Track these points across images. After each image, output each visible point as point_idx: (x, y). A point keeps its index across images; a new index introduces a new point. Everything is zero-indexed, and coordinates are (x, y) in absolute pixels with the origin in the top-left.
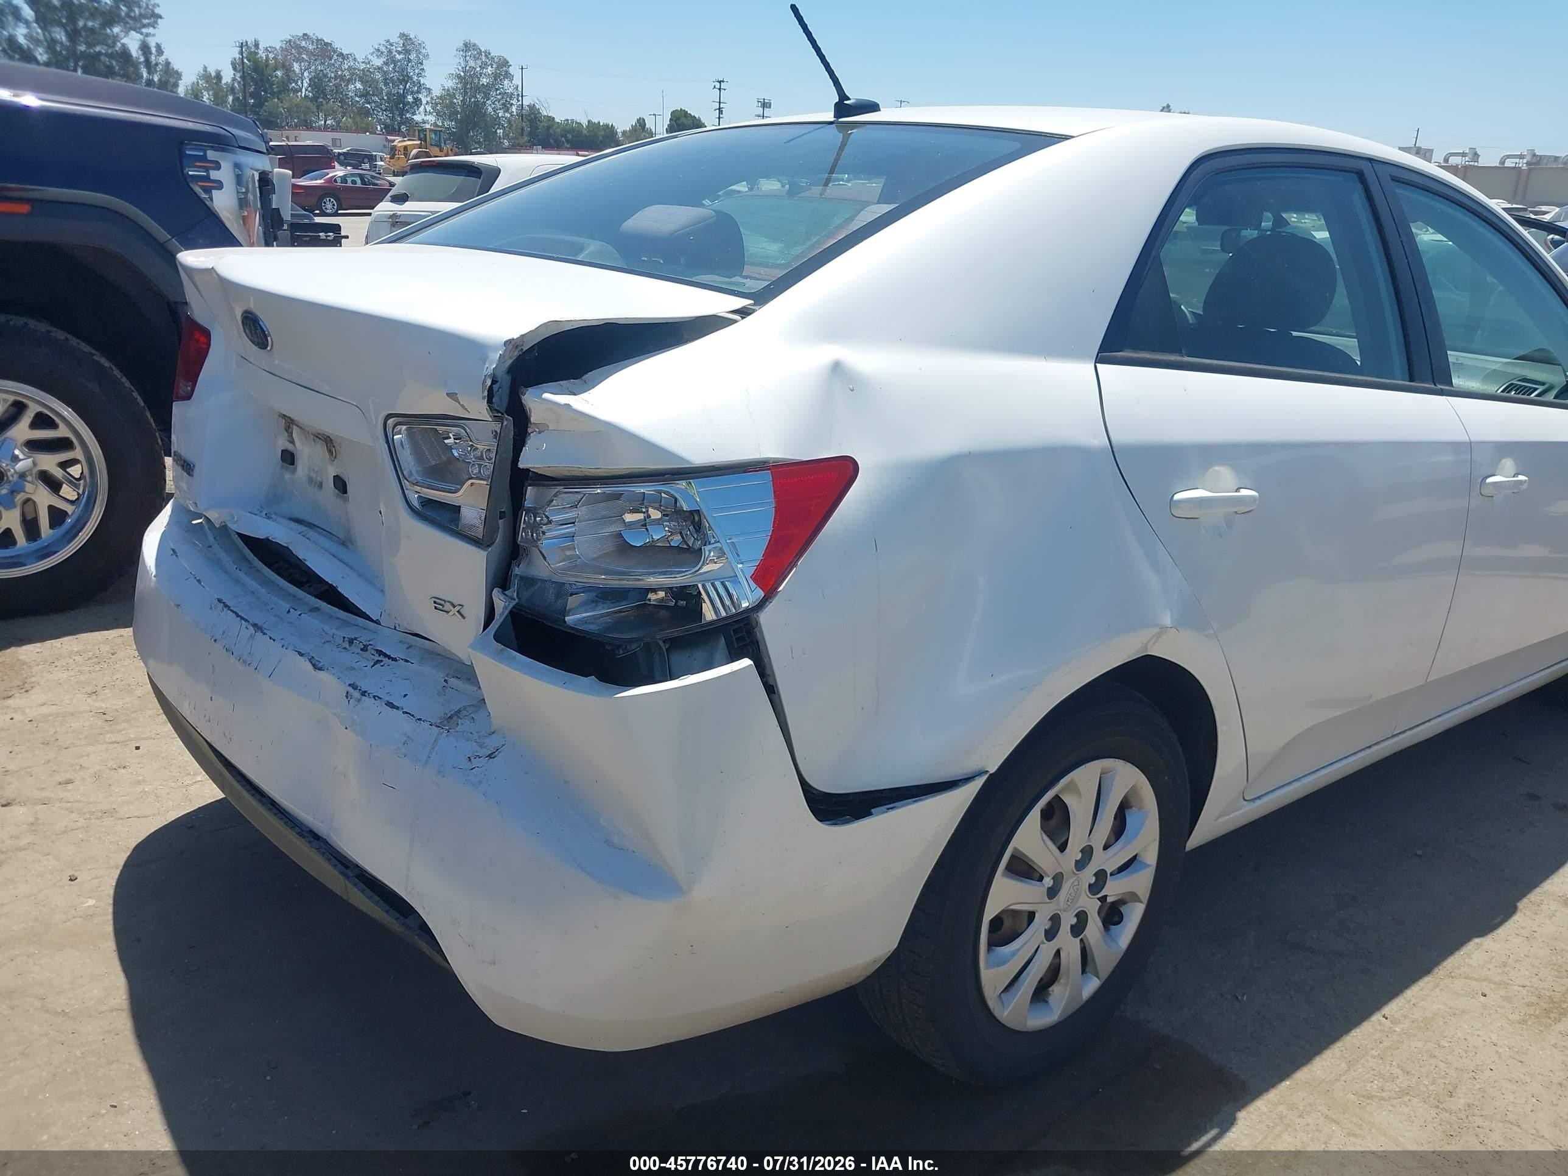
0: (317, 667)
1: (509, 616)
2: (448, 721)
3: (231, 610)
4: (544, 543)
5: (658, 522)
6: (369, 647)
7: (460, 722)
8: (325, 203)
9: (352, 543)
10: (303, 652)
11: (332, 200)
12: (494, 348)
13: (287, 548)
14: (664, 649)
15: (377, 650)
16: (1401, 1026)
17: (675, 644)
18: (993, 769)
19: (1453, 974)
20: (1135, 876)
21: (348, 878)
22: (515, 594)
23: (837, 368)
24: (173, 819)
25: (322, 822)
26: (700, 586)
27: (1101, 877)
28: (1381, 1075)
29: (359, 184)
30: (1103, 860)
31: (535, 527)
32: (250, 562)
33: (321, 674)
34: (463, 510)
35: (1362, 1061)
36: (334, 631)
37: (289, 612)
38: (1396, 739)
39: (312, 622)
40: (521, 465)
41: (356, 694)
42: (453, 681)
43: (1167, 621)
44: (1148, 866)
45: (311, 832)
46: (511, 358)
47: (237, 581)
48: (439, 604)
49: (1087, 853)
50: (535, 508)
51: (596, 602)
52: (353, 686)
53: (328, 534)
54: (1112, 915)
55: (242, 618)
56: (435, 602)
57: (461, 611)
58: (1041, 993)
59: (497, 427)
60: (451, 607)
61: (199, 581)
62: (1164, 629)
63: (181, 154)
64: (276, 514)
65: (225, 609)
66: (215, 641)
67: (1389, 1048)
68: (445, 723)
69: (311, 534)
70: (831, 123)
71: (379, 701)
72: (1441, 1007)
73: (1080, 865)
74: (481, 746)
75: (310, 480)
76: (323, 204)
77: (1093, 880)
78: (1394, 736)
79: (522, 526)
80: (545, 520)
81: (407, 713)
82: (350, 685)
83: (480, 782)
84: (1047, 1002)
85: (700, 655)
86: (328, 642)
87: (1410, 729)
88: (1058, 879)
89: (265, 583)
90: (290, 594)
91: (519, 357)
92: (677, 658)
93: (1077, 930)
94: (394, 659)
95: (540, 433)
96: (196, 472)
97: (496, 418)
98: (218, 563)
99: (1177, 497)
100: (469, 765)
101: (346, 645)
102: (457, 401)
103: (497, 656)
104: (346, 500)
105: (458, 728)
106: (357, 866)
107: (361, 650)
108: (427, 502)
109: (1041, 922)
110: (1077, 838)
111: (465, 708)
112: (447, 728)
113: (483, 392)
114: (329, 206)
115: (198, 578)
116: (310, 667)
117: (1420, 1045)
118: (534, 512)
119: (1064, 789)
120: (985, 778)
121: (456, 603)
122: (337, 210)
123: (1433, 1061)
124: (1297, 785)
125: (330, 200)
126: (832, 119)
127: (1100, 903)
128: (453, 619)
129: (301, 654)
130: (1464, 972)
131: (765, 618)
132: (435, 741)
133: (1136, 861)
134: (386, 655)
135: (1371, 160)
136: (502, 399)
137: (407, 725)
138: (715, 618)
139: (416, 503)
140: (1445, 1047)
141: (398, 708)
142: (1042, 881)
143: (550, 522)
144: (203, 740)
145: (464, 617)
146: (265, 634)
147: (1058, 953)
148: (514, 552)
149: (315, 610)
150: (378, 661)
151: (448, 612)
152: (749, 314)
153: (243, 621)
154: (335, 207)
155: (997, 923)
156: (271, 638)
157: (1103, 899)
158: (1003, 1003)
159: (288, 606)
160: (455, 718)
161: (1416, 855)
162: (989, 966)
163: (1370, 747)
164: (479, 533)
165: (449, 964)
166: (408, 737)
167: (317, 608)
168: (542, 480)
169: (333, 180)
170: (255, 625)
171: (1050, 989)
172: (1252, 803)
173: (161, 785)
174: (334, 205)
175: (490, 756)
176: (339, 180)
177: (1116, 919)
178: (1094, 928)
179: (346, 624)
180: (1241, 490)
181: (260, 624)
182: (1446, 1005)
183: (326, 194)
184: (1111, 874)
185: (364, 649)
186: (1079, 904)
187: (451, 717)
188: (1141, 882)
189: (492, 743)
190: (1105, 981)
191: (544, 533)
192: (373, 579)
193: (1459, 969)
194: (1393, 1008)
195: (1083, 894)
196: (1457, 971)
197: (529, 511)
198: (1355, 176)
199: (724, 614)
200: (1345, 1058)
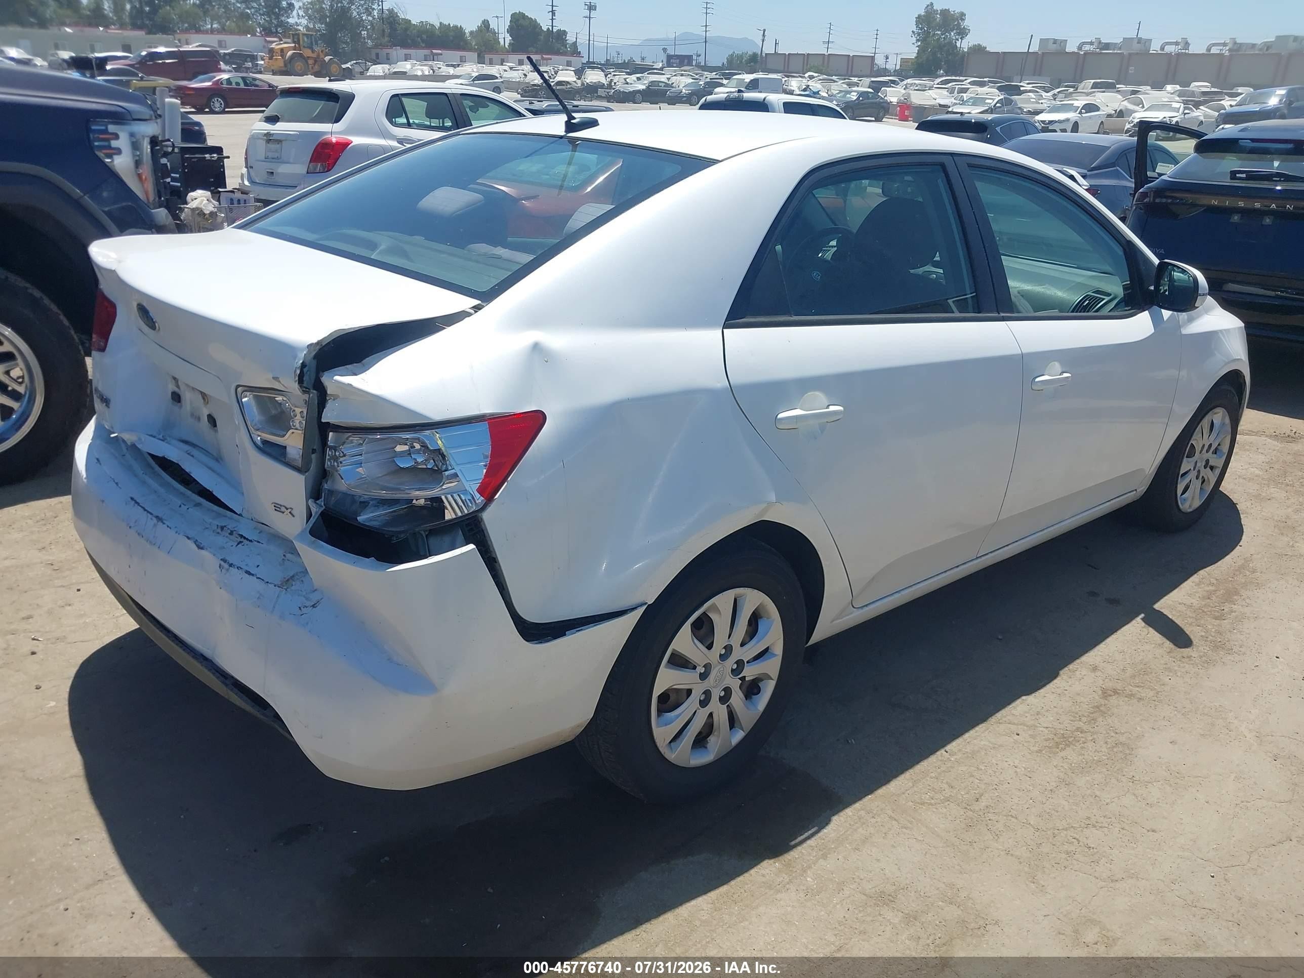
0: (200, 547)
1: (320, 518)
2: (286, 583)
3: (140, 506)
4: (342, 469)
5: (418, 452)
6: (234, 532)
7: (294, 583)
8: (213, 102)
9: (221, 459)
10: (190, 537)
11: (220, 100)
12: (301, 350)
13: (178, 464)
14: (424, 535)
15: (239, 535)
16: (955, 757)
17: (432, 532)
18: (650, 602)
19: (1001, 721)
20: (765, 662)
21: (226, 685)
22: (323, 503)
23: (536, 347)
24: (108, 642)
25: (208, 649)
26: (443, 497)
27: (740, 664)
28: (934, 789)
29: (242, 86)
30: (740, 653)
31: (335, 458)
32: (153, 468)
33: (203, 552)
34: (288, 448)
35: (924, 780)
36: (211, 520)
37: (180, 506)
38: (979, 560)
39: (196, 513)
40: (323, 420)
41: (226, 566)
42: (289, 556)
43: (773, 497)
44: (776, 655)
45: (202, 655)
46: (315, 350)
47: (144, 483)
48: (278, 508)
49: (729, 649)
50: (335, 447)
51: (378, 506)
52: (224, 560)
53: (207, 452)
54: (752, 689)
55: (148, 512)
56: (275, 506)
57: (292, 512)
58: (700, 741)
59: (306, 397)
60: (285, 510)
61: (117, 484)
62: (770, 504)
63: (88, 130)
64: (170, 437)
65: (136, 505)
66: (130, 527)
67: (944, 771)
68: (284, 584)
69: (195, 452)
70: (561, 137)
71: (240, 570)
72: (987, 743)
73: (723, 657)
74: (307, 599)
75: (192, 415)
76: (212, 104)
77: (735, 666)
78: (977, 558)
79: (327, 457)
80: (342, 455)
81: (259, 578)
82: (221, 560)
83: (307, 623)
84: (706, 748)
85: (447, 539)
86: (207, 528)
87: (991, 552)
88: (708, 667)
89: (165, 485)
90: (181, 493)
91: (320, 350)
92: (433, 541)
93: (724, 699)
94: (251, 541)
95: (334, 400)
96: (111, 405)
97: (304, 392)
98: (129, 468)
99: (780, 416)
100: (300, 612)
101: (219, 530)
102: (279, 382)
103: (311, 545)
104: (216, 431)
105: (293, 588)
106: (233, 677)
107: (230, 534)
108: (265, 442)
109: (697, 695)
110: (720, 639)
111: (297, 574)
112: (285, 588)
113: (295, 378)
114: (217, 105)
115: (116, 481)
116: (194, 547)
117: (964, 769)
118: (334, 448)
119: (709, 609)
120: (645, 607)
121: (288, 507)
122: (224, 109)
123: (971, 779)
124: (897, 596)
125: (217, 100)
126: (563, 133)
127: (741, 682)
128: (286, 516)
129: (188, 538)
130: (1009, 720)
131: (486, 516)
132: (278, 596)
133: (767, 653)
134: (245, 538)
135: (952, 155)
136: (308, 379)
137: (259, 586)
138: (454, 516)
139: (259, 443)
140: (981, 769)
141: (253, 575)
142: (695, 669)
143: (344, 455)
144: (127, 596)
145: (294, 516)
146: (164, 523)
147: (711, 715)
148: (324, 474)
149: (198, 505)
150: (241, 542)
151: (283, 513)
152: (480, 309)
153: (149, 514)
154: (223, 106)
155: (664, 698)
156: (168, 526)
157: (743, 679)
158: (671, 749)
159: (179, 503)
160: (291, 581)
161: (998, 639)
162: (658, 726)
163: (958, 566)
164: (299, 463)
165: (292, 736)
166: (261, 594)
167: (199, 503)
168: (337, 428)
169: (219, 82)
170: (157, 517)
171: (708, 739)
172: (860, 610)
173: (97, 617)
174: (221, 104)
175: (313, 606)
176: (225, 83)
177: (755, 691)
178: (737, 699)
179: (219, 515)
180: (830, 407)
181: (160, 515)
182: (990, 742)
183: (214, 94)
184: (748, 662)
185: (231, 533)
186: (725, 683)
187: (288, 580)
188: (772, 667)
189: (315, 597)
190: (748, 733)
191: (341, 463)
192: (235, 485)
193: (1005, 717)
194: (953, 746)
195: (728, 676)
196: (1004, 719)
197: (331, 448)
198: (939, 167)
199: (460, 514)
200: (912, 779)
